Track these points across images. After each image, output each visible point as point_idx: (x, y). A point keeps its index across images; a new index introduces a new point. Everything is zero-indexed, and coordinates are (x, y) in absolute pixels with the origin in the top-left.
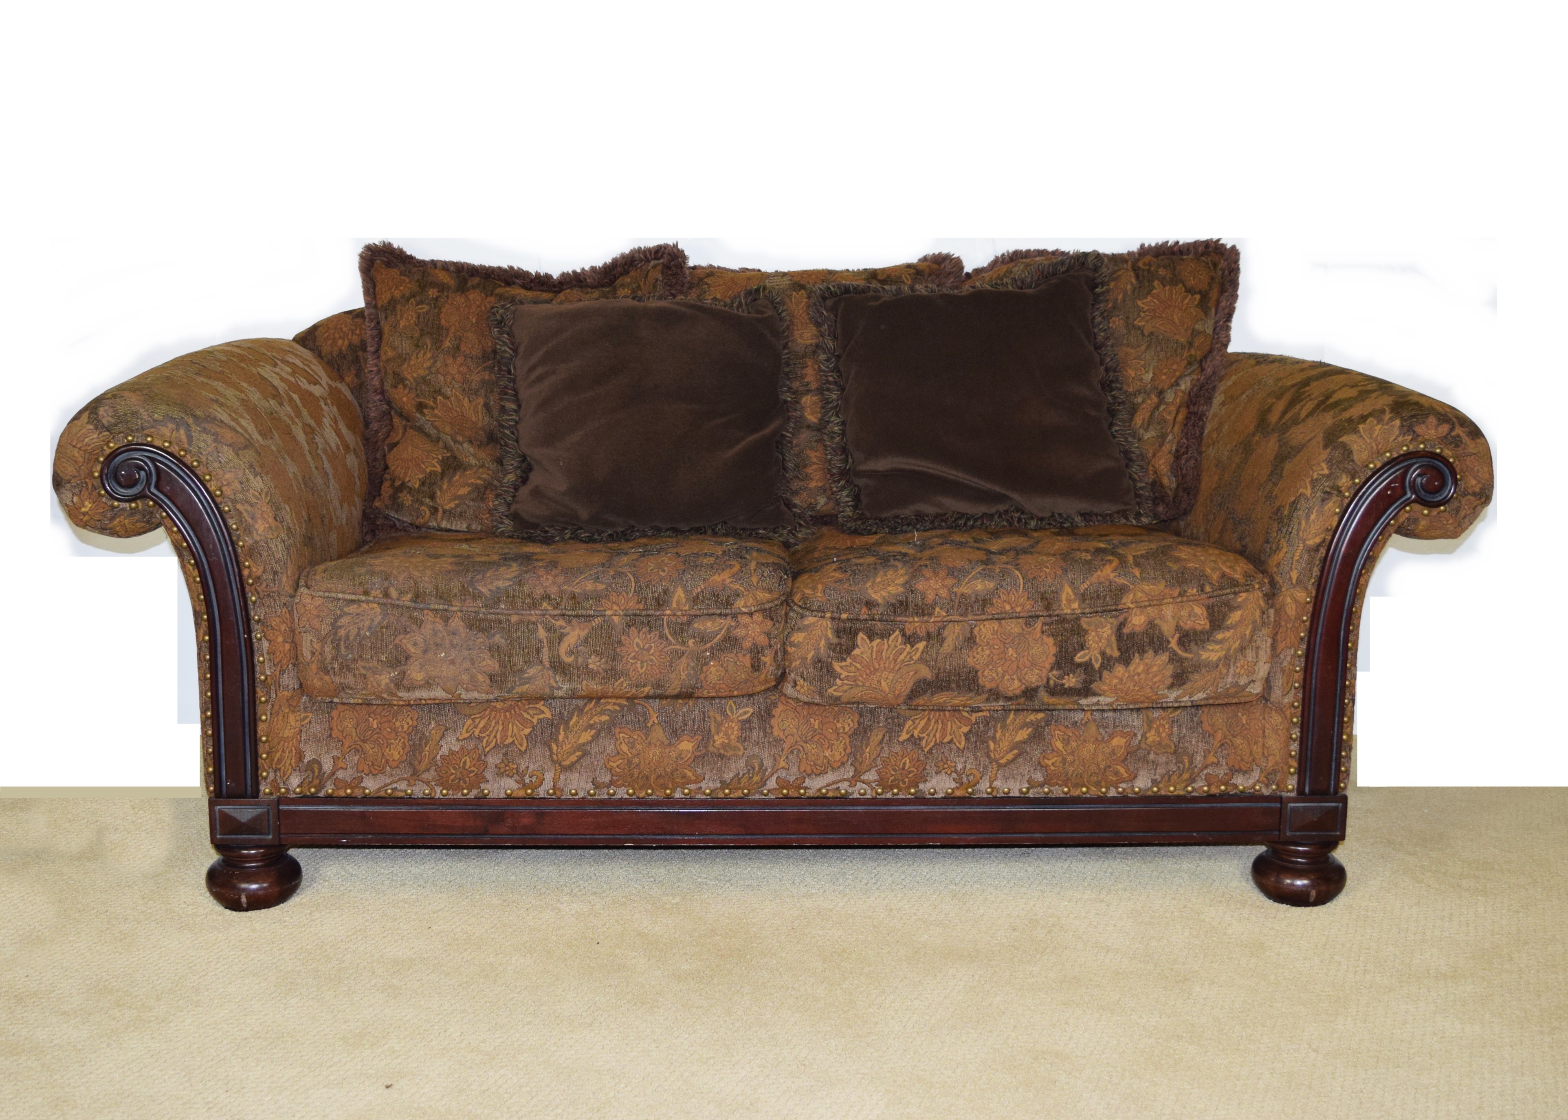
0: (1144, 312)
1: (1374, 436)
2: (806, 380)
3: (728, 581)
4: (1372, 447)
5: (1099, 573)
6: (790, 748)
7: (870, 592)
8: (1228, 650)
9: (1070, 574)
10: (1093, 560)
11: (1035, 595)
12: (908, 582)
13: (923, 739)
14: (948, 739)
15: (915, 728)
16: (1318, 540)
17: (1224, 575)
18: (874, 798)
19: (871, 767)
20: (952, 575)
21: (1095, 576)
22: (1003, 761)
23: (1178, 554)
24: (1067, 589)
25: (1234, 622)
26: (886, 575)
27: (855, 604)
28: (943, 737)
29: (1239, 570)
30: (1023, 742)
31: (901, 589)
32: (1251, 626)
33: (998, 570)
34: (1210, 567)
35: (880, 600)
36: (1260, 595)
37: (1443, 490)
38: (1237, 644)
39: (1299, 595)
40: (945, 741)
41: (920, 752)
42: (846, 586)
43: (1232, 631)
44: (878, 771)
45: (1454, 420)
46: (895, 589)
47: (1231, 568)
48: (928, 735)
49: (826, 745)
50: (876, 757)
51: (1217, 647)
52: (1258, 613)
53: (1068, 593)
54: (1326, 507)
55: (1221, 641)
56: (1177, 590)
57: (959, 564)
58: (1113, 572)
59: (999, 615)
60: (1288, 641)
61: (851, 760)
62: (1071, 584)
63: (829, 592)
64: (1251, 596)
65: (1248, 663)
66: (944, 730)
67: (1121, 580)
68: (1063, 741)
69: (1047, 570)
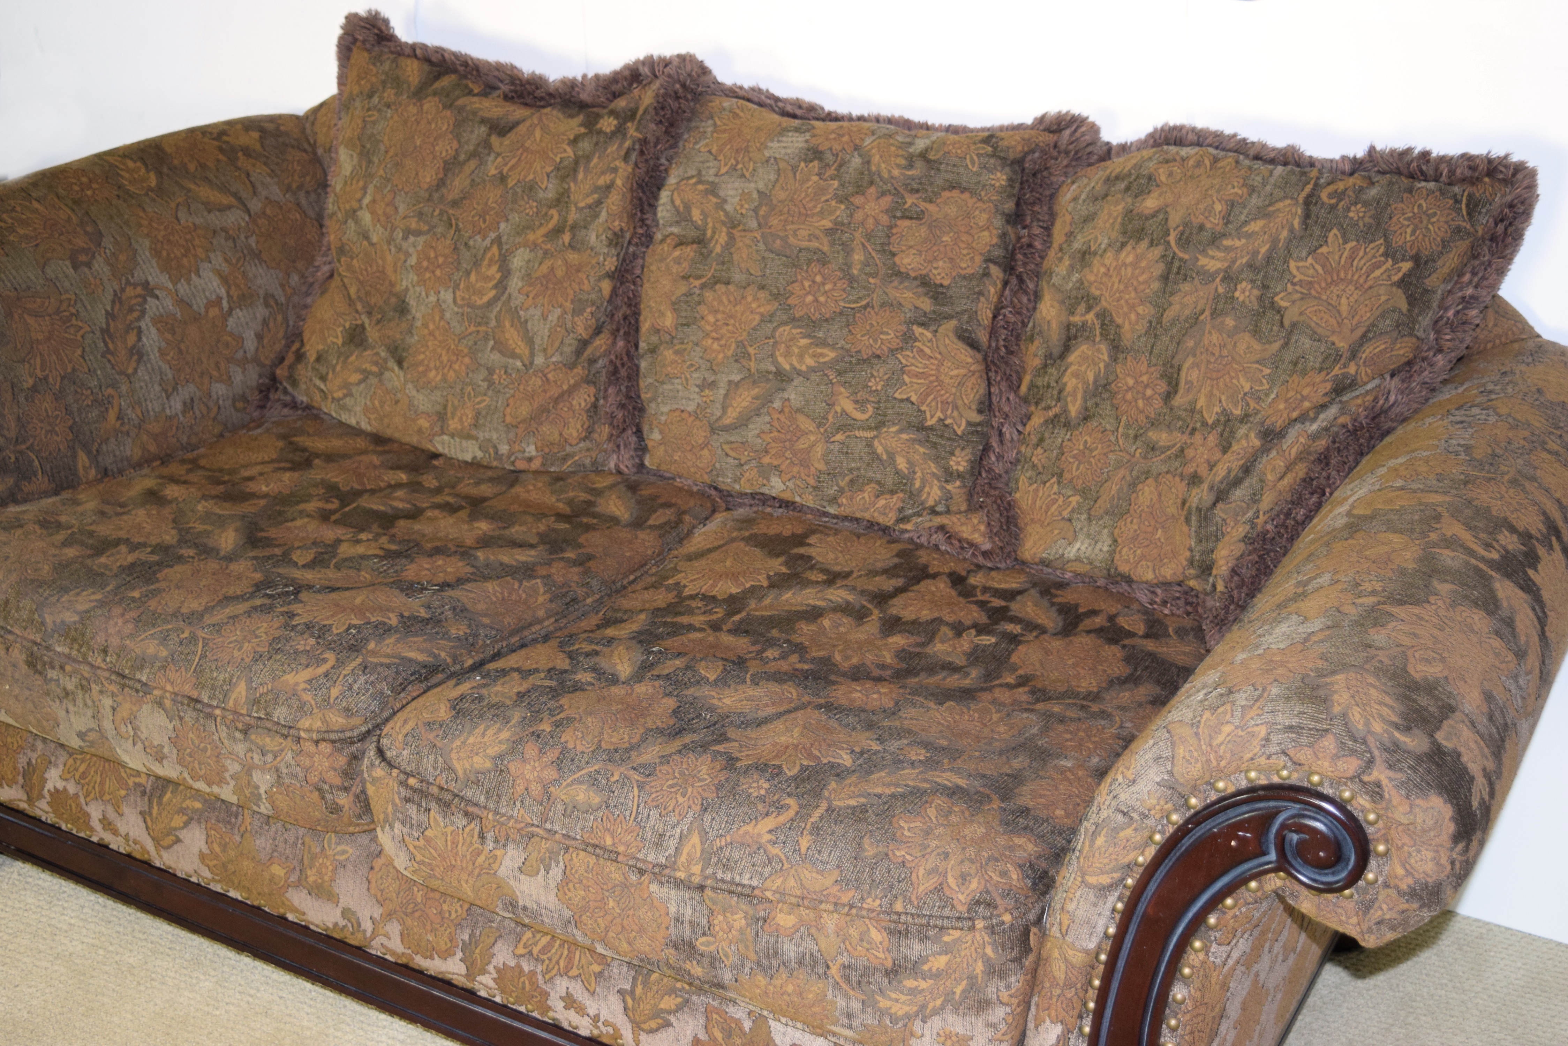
0: (1294, 284)
1: (1215, 743)
2: (789, 301)
3: (303, 686)
4: (1209, 761)
5: (749, 828)
6: (389, 916)
7: (454, 756)
8: (923, 1007)
9: (707, 817)
10: (762, 799)
11: (648, 835)
12: (501, 757)
13: (543, 961)
14: (574, 972)
15: (535, 944)
16: (1105, 880)
17: (939, 889)
18: (505, 1006)
19: (483, 972)
20: (558, 764)
21: (741, 831)
22: (646, 1026)
23: (902, 823)
24: (695, 839)
25: (934, 970)
26: (483, 735)
27: (430, 768)
28: (568, 968)
29: (974, 884)
30: (669, 1012)
31: (488, 765)
32: (965, 982)
33: (616, 777)
34: (930, 866)
35: (460, 773)
36: (987, 938)
37: (1338, 867)
38: (939, 1002)
39: (1071, 952)
40: (571, 974)
41: (540, 977)
42: (431, 736)
43: (931, 982)
44: (494, 980)
45: (1376, 753)
46: (481, 762)
47: (964, 878)
48: (550, 959)
49: (429, 927)
50: (489, 962)
51: (903, 998)
52: (980, 967)
53: (694, 846)
54: (1122, 834)
55: (913, 992)
56: (851, 894)
57: (580, 748)
58: (770, 831)
59: (593, 848)
60: (1053, 1013)
61: (459, 955)
62: (704, 833)
63: (410, 739)
64: (969, 938)
65: (957, 1035)
66: (570, 959)
67: (775, 851)
68: (723, 1030)
69: (681, 799)
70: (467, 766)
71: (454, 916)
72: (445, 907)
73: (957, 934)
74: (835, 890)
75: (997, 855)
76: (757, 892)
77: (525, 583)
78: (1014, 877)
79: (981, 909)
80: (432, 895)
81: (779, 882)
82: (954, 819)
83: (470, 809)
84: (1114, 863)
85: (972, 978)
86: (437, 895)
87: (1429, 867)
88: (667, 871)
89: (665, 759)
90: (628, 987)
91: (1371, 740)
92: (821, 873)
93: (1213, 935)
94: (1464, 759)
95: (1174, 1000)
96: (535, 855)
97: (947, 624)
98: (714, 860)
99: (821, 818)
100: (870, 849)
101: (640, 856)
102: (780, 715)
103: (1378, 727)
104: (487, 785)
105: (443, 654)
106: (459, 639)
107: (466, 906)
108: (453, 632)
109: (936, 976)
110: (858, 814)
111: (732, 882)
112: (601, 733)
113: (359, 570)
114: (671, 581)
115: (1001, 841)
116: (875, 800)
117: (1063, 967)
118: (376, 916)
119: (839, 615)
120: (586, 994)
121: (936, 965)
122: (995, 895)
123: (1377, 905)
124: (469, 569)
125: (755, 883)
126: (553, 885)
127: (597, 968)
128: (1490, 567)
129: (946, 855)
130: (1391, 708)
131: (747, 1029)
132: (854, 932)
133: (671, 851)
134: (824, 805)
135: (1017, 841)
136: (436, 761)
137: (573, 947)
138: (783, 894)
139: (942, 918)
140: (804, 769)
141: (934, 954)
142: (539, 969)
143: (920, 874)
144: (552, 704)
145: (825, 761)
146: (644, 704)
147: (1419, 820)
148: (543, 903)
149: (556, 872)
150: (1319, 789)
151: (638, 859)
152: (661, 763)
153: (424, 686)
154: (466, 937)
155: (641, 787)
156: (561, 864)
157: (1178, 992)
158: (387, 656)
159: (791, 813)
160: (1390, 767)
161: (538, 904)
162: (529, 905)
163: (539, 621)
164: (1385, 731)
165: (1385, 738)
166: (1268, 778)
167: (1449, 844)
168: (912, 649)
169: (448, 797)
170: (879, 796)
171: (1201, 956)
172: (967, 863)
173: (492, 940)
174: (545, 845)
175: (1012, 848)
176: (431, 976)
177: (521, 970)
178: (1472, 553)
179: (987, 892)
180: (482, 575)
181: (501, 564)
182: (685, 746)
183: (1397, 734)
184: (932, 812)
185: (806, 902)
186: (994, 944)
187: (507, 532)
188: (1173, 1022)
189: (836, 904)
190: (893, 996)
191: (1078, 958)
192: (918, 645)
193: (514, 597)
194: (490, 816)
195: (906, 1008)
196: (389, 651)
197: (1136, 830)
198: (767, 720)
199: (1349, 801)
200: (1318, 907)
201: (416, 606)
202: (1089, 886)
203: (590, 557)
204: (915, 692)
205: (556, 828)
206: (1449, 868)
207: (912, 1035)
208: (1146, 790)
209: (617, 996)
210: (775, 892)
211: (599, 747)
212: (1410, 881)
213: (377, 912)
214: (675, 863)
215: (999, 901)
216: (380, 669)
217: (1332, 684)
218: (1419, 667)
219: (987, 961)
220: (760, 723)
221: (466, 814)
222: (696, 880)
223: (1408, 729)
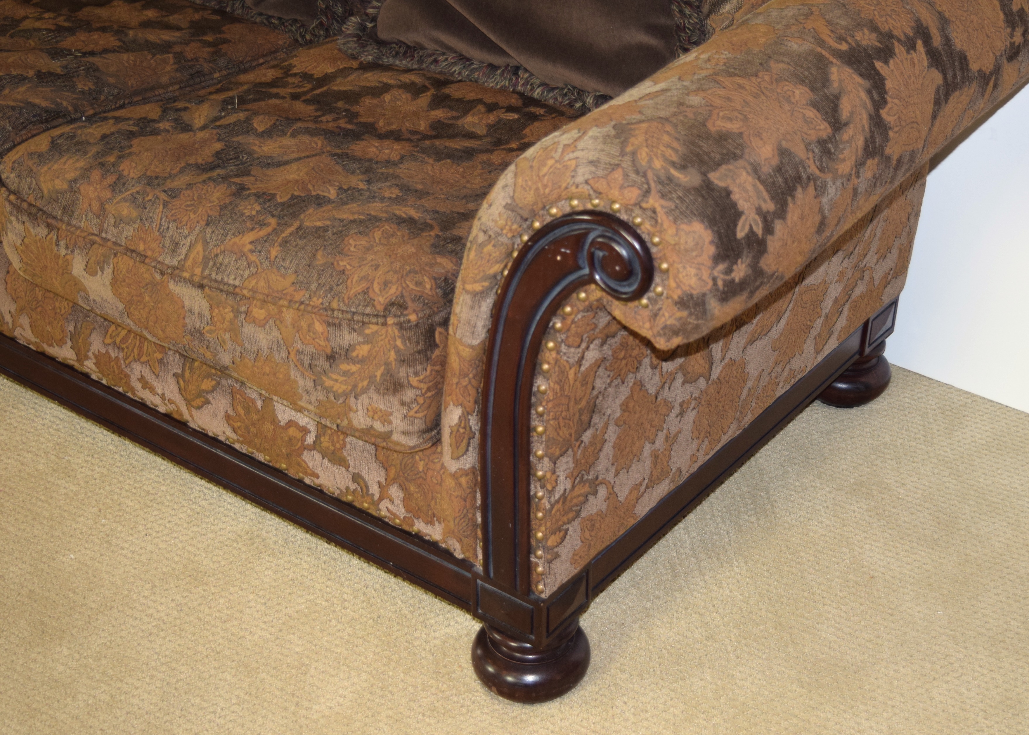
1: (541, 174)
4: (538, 189)
5: (236, 240)
6: (21, 310)
7: (42, 179)
8: (355, 386)
9: (209, 230)
10: (251, 218)
11: (167, 242)
12: (75, 181)
13: (123, 349)
14: (144, 359)
15: (117, 335)
16: (478, 287)
17: (366, 292)
18: (109, 388)
19: (87, 358)
20: (113, 187)
21: (231, 243)
22: (194, 404)
23: (351, 241)
24: (199, 247)
25: (360, 356)
26: (65, 163)
27: (26, 188)
28: (140, 356)
29: (393, 291)
30: (208, 392)
31: (65, 186)
32: (383, 368)
33: (150, 197)
34: (362, 274)
35: (45, 192)
36: (397, 333)
37: (631, 281)
38: (365, 383)
39: (461, 348)
40: (142, 360)
41: (122, 362)
42: (30, 163)
43: (359, 366)
44: (95, 364)
45: (653, 184)
46: (60, 184)
47: (386, 284)
48: (127, 348)
49: (47, 321)
50: (88, 351)
51: (341, 379)
52: (392, 355)
53: (198, 253)
54: (485, 250)
55: (346, 374)
56: (302, 293)
57: (132, 175)
58: (251, 243)
59: (131, 251)
60: (454, 398)
61: (69, 343)
62: (206, 243)
63: (16, 165)
64: (383, 332)
65: (381, 410)
66: (141, 348)
67: (253, 258)
68: (244, 407)
69: (192, 216)
70: (50, 187)
71: (63, 311)
72: (57, 304)
73: (375, 328)
74: (291, 290)
75: (417, 269)
76: (237, 290)
77: (158, 56)
78: (428, 286)
79: (394, 309)
80: (48, 294)
81: (254, 282)
82: (393, 240)
83: (50, 221)
84: (482, 274)
85: (387, 364)
86: (51, 295)
87: (693, 281)
88: (177, 272)
89: (189, 186)
90: (179, 371)
91: (650, 175)
92: (284, 276)
93: (561, 337)
94: (735, 197)
95: (538, 391)
96: (93, 258)
97: (485, 104)
98: (211, 263)
99: (291, 234)
100: (320, 259)
101: (160, 259)
102: (299, 159)
103: (658, 164)
104: (64, 203)
105: (65, 103)
106: (82, 92)
107: (71, 304)
108: (80, 86)
109: (361, 361)
110: (319, 232)
111: (222, 282)
112: (150, 164)
113: (28, 39)
114: (286, 63)
115: (425, 259)
116: (337, 224)
117: (457, 360)
118: (13, 310)
119: (401, 91)
120: (153, 376)
121: (361, 353)
122: (408, 299)
123: (661, 313)
124: (118, 43)
125: (237, 283)
126: (108, 283)
127: (158, 356)
128: (833, 55)
129: (377, 267)
130: (676, 151)
131: (259, 407)
132: (304, 324)
133: (182, 257)
134: (296, 224)
135: (439, 260)
136: (31, 183)
137: (142, 339)
138: (255, 292)
139: (363, 314)
140: (293, 197)
141: (359, 343)
142: (121, 355)
143: (354, 281)
144: (125, 143)
145: (314, 193)
146: (196, 146)
147: (682, 241)
148: (105, 297)
149: (108, 271)
150: (618, 215)
151: (159, 262)
152: (186, 189)
153: (44, 126)
154: (72, 329)
155: (165, 205)
156: (112, 266)
157: (541, 384)
158: (15, 100)
159: (269, 229)
160: (663, 196)
161: (102, 298)
162: (97, 299)
163: (165, 87)
164: (663, 168)
165: (662, 174)
166: (584, 205)
167: (709, 263)
168: (446, 121)
169: (34, 210)
170: (342, 221)
171: (554, 354)
172: (391, 272)
173: (88, 332)
174: (101, 250)
175: (432, 265)
176: (60, 363)
177: (110, 357)
178: (821, 43)
179: (402, 296)
180: (126, 48)
181: (147, 41)
182: (210, 178)
183: (673, 172)
184: (378, 234)
185: (270, 299)
186: (402, 337)
187: (166, 19)
188: (541, 409)
189: (290, 301)
190: (334, 376)
191: (466, 353)
192: (453, 118)
193: (145, 64)
194: (64, 227)
195: (344, 387)
196: (18, 97)
197: (494, 246)
198: (287, 163)
199: (639, 225)
200: (625, 314)
201: (56, 66)
202: (468, 292)
203: (225, 41)
204: (424, 151)
205: (109, 237)
206: (710, 283)
207: (351, 409)
208: (497, 212)
209: (173, 378)
210: (250, 290)
211: (145, 174)
212: (679, 292)
213: (13, 307)
214: (183, 266)
215: (410, 304)
216: (6, 110)
217: (634, 130)
218: (719, 123)
219: (398, 351)
220: (279, 164)
221: (48, 225)
222: (197, 279)
223: (683, 168)
